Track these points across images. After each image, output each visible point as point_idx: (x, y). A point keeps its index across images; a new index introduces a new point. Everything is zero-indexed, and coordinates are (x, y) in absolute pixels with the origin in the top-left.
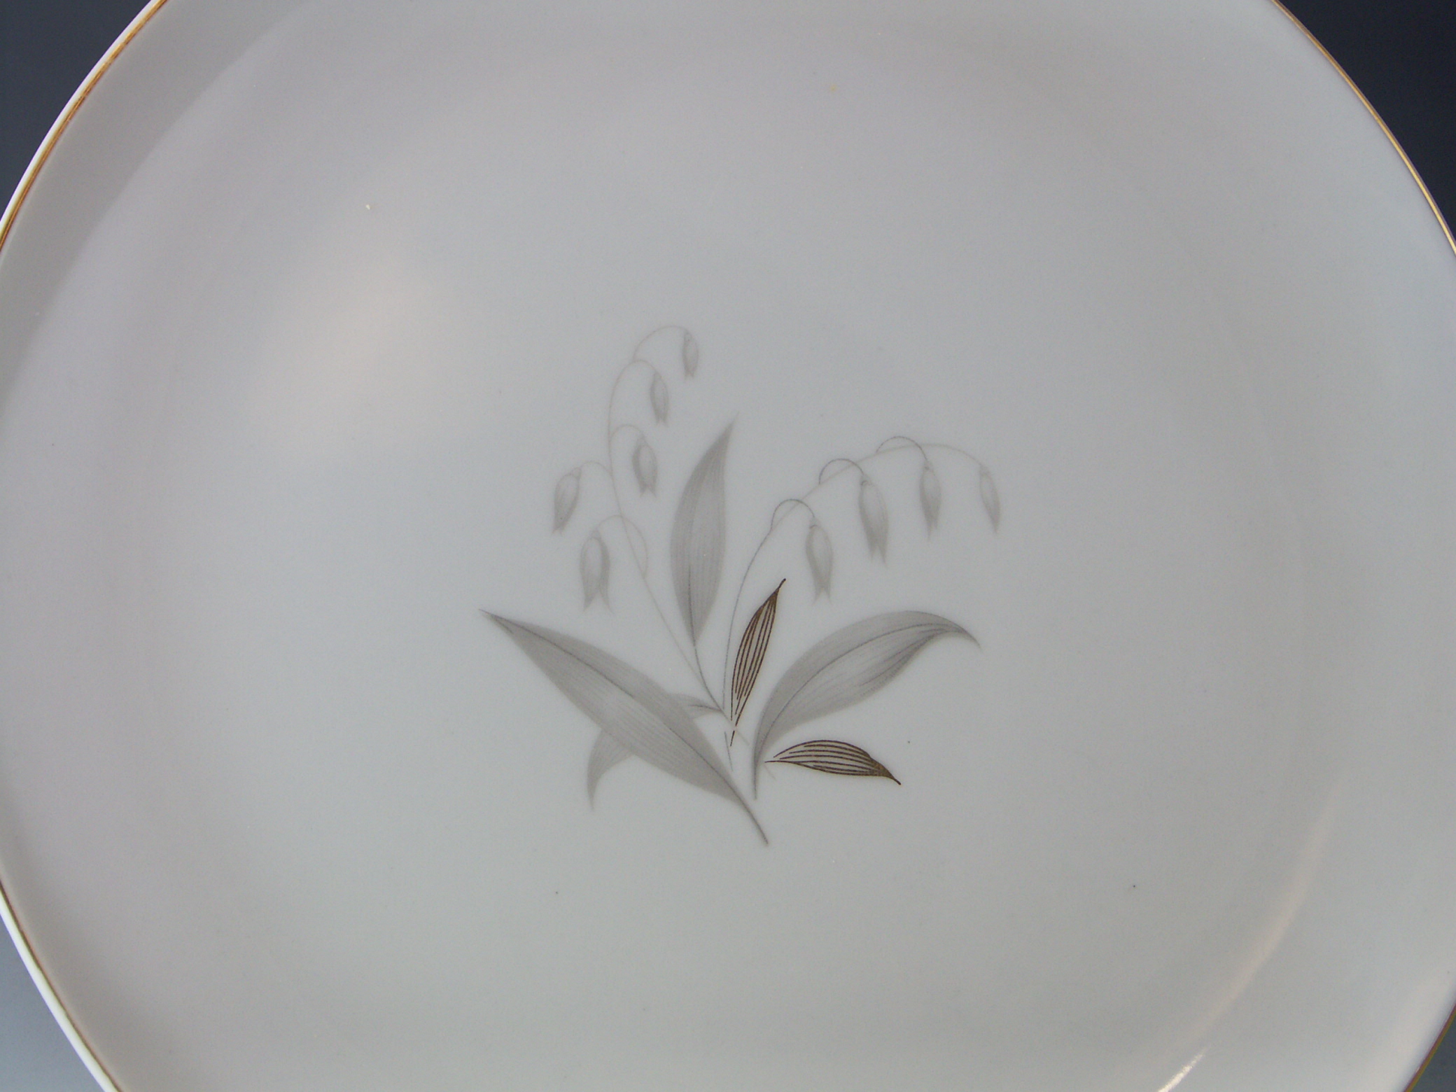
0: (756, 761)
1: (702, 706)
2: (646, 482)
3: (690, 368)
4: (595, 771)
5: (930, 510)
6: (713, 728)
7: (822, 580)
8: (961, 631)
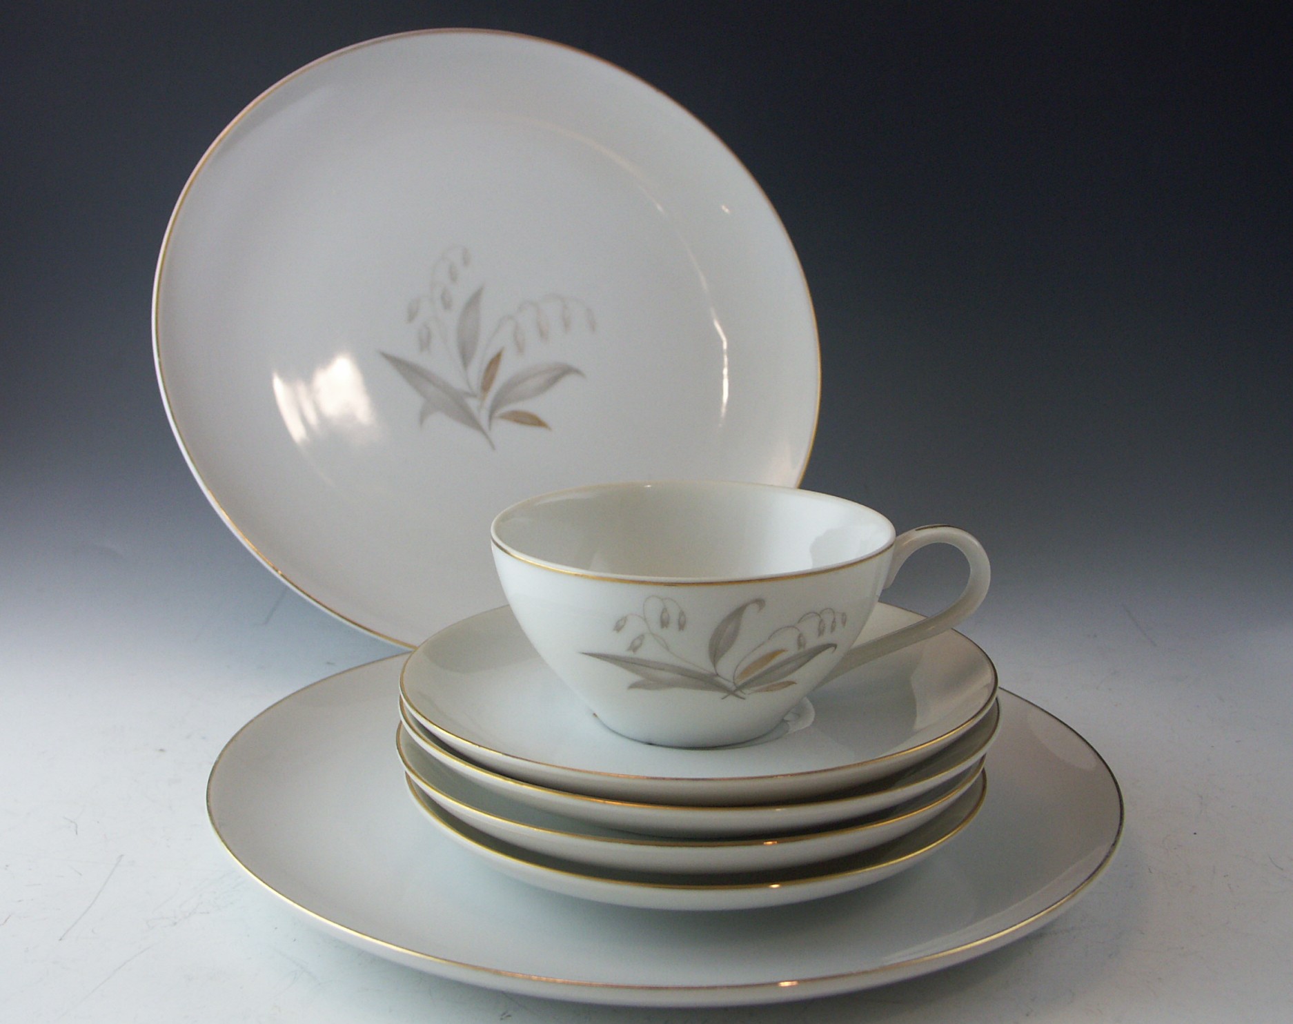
0: (491, 417)
1: (469, 395)
2: (447, 305)
3: (466, 262)
4: (423, 416)
5: (566, 324)
6: (472, 403)
7: (520, 348)
8: (577, 372)
